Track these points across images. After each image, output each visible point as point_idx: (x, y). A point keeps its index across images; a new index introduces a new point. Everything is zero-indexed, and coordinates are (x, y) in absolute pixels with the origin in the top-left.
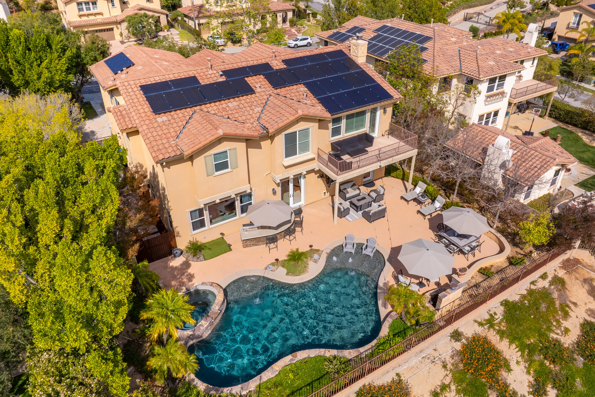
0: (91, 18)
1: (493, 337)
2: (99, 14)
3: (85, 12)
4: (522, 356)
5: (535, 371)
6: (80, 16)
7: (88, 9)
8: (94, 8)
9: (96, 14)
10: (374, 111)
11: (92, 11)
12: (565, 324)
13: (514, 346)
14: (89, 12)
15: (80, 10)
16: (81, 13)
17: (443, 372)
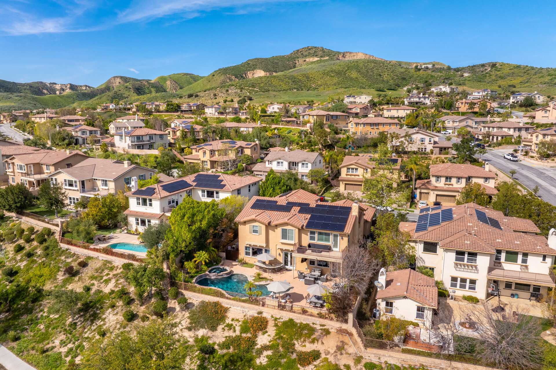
0: (353, 177)
1: (271, 323)
2: (357, 175)
3: (350, 173)
4: (274, 336)
5: (273, 344)
6: (347, 175)
7: (353, 172)
8: (355, 172)
9: (355, 175)
10: (336, 236)
11: (354, 173)
12: (307, 344)
13: (275, 331)
14: (352, 174)
15: (347, 172)
16: (348, 173)
17: (242, 317)
